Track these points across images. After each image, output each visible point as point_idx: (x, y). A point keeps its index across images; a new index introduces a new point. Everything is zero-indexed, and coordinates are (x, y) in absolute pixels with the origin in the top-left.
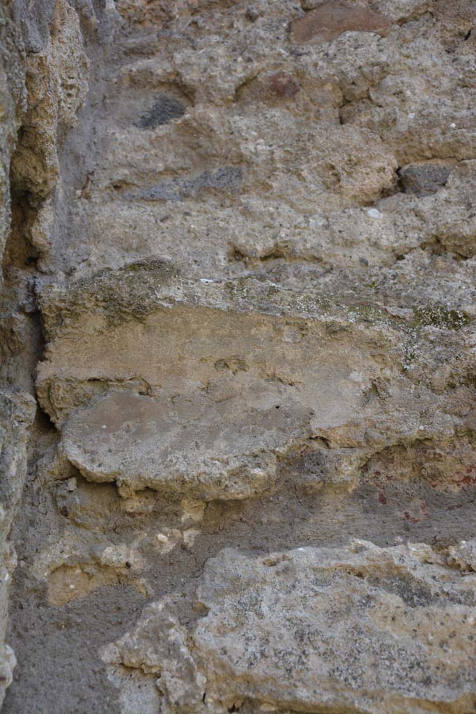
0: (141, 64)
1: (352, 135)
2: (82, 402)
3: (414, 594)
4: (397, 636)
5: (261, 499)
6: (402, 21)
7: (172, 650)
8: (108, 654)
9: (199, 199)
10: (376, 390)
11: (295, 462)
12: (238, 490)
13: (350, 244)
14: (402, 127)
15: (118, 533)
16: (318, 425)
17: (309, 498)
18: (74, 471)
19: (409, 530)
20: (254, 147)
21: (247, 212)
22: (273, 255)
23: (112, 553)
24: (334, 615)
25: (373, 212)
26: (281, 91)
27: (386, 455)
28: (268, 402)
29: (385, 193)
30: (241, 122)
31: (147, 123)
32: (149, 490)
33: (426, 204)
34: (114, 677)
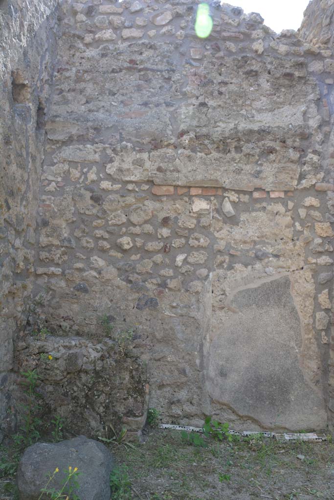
0: (58, 87)
1: (81, 96)
2: (50, 131)
3: (81, 150)
4: (78, 154)
5: (67, 141)
6: (88, 81)
7: (58, 156)
8: (53, 156)
9: (64, 105)
10: (78, 130)
11: (70, 137)
12: (64, 140)
13: (80, 111)
14: (87, 95)
15: (54, 145)
16: (73, 133)
17: (72, 141)
18: (49, 139)
19: (81, 144)
20: (70, 98)
21: (69, 107)
22: (72, 112)
23: (53, 147)
24: (73, 152)
25: (83, 106)
26: (74, 90)
27: (79, 136)
28: (68, 131)
29: (85, 104)
30: (69, 95)
31: (58, 95)
32: (56, 141)
33: (89, 105)
34: (53, 158)
